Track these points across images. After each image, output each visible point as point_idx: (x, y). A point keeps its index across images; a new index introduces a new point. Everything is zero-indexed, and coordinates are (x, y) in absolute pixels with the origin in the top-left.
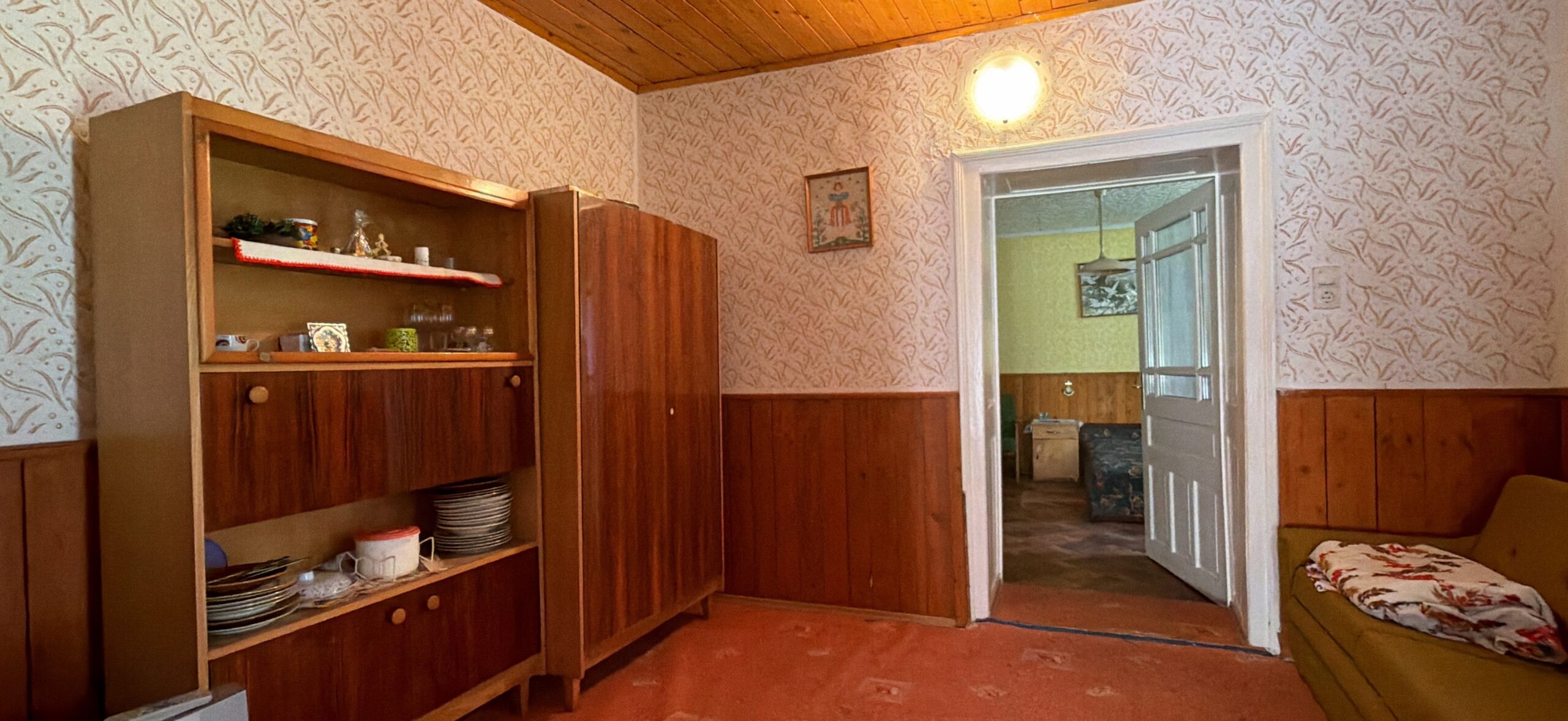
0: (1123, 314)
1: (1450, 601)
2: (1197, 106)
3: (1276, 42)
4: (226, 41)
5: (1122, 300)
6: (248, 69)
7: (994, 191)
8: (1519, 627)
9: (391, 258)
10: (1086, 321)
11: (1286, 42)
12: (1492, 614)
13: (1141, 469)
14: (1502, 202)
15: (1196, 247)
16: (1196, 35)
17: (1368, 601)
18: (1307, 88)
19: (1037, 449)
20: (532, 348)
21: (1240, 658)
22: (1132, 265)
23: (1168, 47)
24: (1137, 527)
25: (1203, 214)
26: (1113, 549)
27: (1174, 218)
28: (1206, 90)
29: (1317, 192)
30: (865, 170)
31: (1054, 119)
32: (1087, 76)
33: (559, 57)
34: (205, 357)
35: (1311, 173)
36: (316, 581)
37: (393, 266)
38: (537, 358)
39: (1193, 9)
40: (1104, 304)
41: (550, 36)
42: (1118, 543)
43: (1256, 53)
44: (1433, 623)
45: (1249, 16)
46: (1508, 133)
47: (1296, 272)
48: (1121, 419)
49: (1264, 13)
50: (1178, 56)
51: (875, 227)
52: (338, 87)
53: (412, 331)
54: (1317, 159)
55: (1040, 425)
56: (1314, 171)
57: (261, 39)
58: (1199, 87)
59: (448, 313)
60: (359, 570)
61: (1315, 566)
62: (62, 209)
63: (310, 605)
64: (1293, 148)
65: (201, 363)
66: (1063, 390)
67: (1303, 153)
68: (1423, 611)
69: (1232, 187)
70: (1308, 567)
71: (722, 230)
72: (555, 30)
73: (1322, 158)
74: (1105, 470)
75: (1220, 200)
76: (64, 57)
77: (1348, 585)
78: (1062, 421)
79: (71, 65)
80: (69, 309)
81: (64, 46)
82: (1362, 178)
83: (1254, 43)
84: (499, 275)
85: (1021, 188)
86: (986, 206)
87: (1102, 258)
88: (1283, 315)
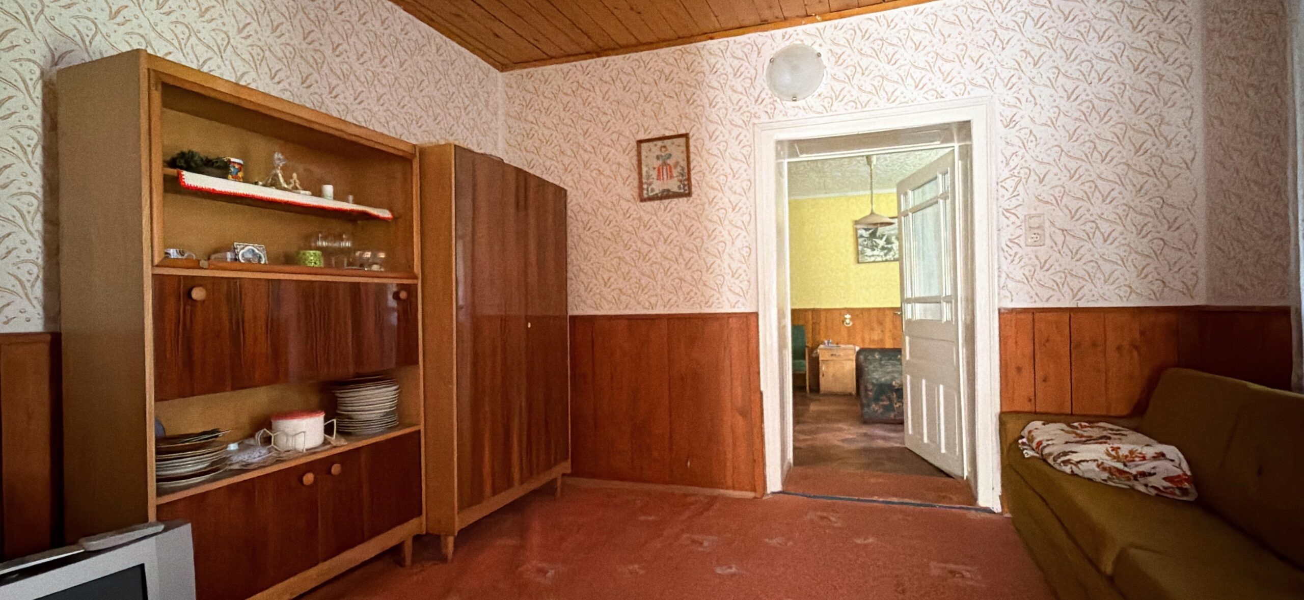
0: (891, 261)
1: (1117, 458)
2: (939, 90)
3: (997, 42)
4: (168, 14)
5: (890, 250)
6: (185, 37)
7: (786, 155)
8: (1165, 475)
9: (302, 192)
10: (863, 266)
11: (1005, 42)
12: (1146, 467)
13: (902, 381)
14: (1161, 167)
15: (941, 201)
16: (939, 36)
17: (1059, 461)
18: (1020, 78)
19: (823, 368)
20: (417, 269)
21: (972, 514)
22: (895, 221)
23: (917, 44)
24: (899, 427)
25: (946, 176)
26: (880, 443)
27: (926, 180)
28: (947, 78)
29: (1028, 157)
30: (686, 136)
31: (832, 98)
32: (857, 65)
33: (438, 40)
34: (156, 262)
35: (1023, 143)
36: (240, 450)
37: (304, 198)
38: (420, 276)
39: (936, 15)
40: (876, 252)
41: (430, 22)
42: (884, 438)
43: (982, 51)
44: (1105, 475)
45: (978, 22)
46: (1164, 114)
47: (1013, 218)
48: (889, 345)
49: (989, 20)
50: (925, 51)
51: (693, 182)
52: (258, 55)
53: (318, 252)
54: (1028, 131)
55: (825, 349)
56: (1025, 142)
57: (196, 13)
58: (941, 75)
59: (348, 240)
60: (275, 444)
61: (1024, 440)
62: (33, 143)
63: (236, 467)
64: (1010, 123)
65: (153, 266)
66: (843, 322)
67: (1018, 127)
68: (1098, 466)
69: (967, 154)
70: (1020, 441)
71: (571, 183)
72: (434, 17)
73: (1031, 132)
74: (874, 381)
75: (958, 164)
76: (36, 20)
77: (1046, 451)
78: (842, 346)
79: (41, 26)
80: (38, 225)
81: (36, 11)
82: (1059, 146)
83: (981, 43)
84: (391, 210)
85: (807, 153)
86: (779, 166)
87: (872, 213)
88: (1003, 250)
